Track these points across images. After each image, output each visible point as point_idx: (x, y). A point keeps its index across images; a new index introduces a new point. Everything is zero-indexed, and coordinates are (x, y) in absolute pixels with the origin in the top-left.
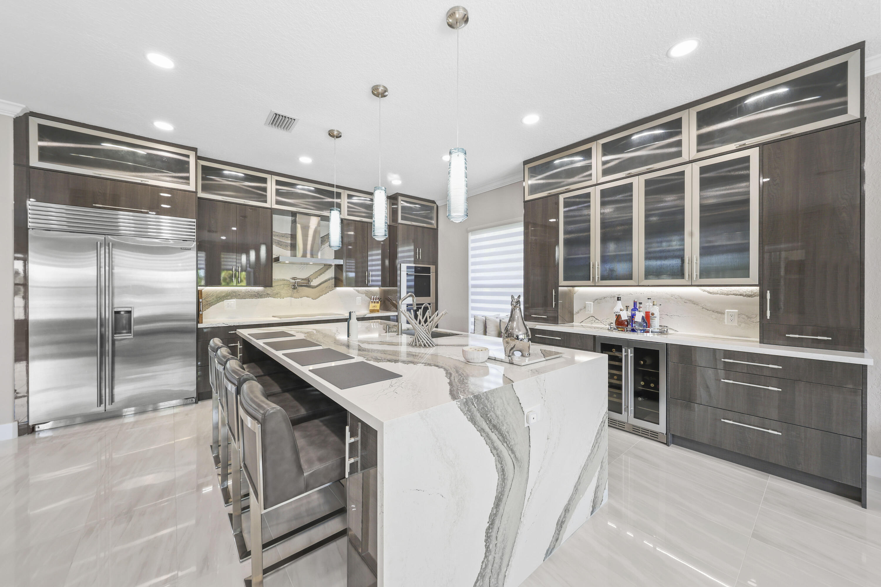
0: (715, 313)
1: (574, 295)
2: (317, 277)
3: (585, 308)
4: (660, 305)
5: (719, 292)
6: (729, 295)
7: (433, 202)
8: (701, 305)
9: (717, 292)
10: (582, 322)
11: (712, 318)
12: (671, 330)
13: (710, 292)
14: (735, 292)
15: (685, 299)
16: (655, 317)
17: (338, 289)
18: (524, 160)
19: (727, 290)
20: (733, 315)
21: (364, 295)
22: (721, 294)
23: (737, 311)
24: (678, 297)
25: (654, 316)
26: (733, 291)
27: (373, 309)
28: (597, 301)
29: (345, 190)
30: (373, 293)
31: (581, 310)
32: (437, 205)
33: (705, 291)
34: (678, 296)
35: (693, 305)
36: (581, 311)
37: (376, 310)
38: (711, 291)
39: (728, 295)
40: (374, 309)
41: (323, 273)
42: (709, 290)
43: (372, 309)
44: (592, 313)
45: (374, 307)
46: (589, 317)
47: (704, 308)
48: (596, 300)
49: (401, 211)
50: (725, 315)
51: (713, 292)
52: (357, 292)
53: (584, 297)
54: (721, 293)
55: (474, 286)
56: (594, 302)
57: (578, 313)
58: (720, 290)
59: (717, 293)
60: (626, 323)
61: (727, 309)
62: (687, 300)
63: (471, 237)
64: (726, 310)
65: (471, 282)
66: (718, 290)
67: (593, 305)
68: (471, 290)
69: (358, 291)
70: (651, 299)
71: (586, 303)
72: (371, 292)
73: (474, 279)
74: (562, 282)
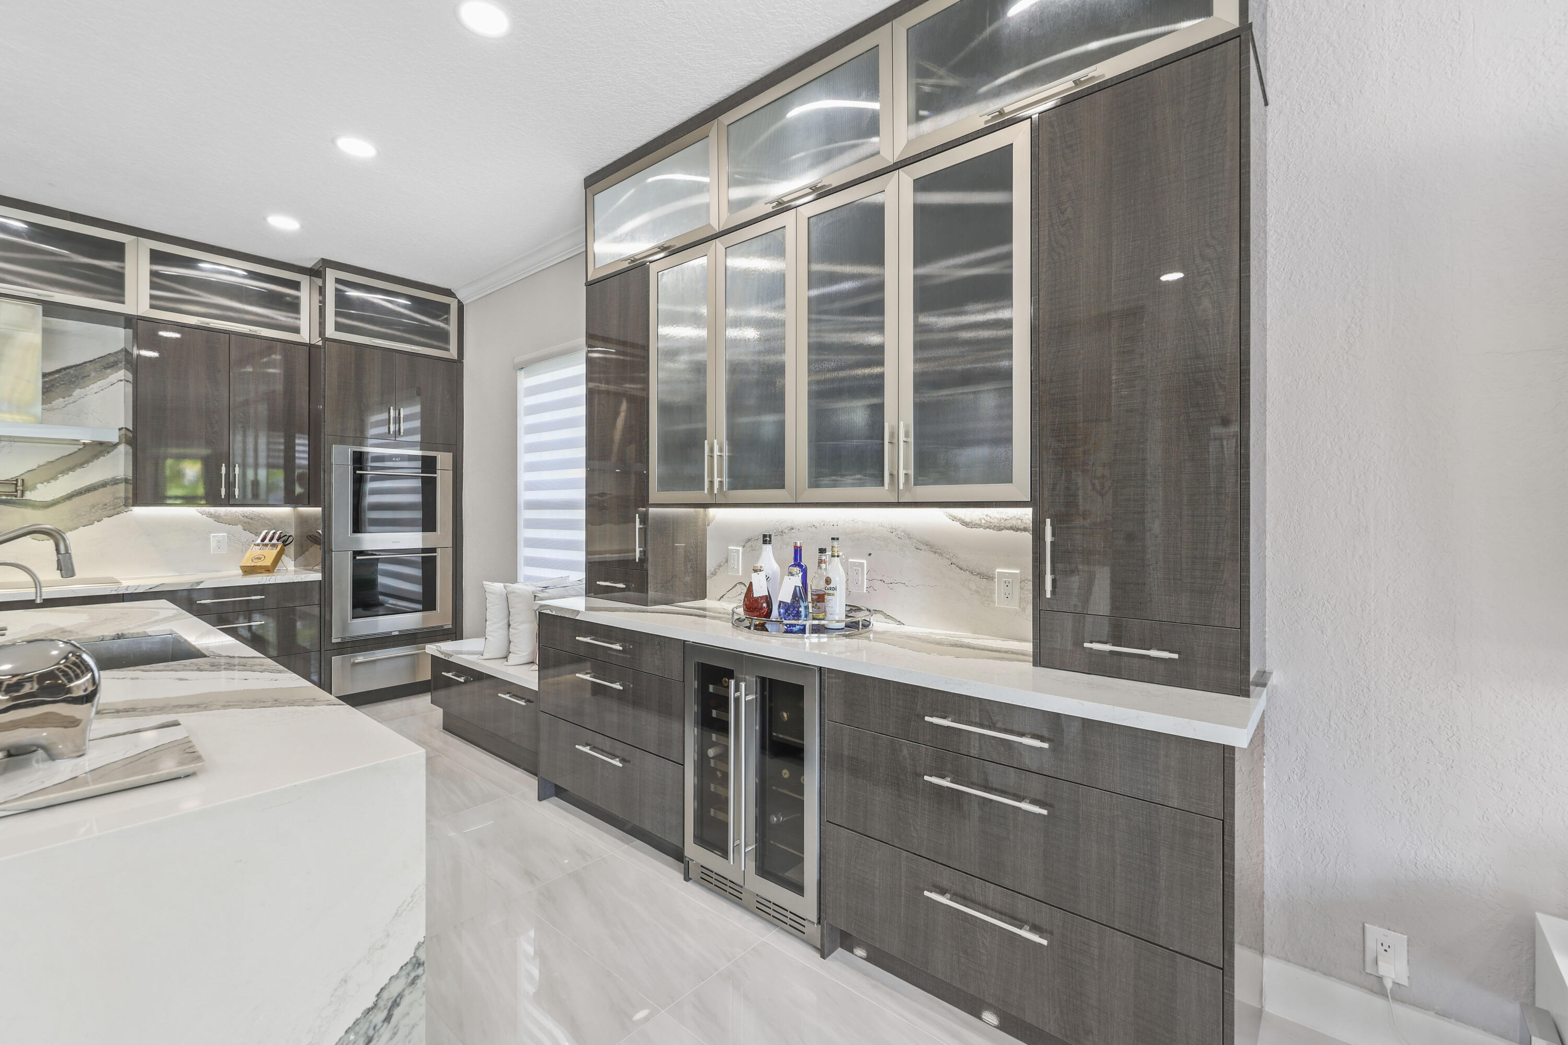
0: (976, 577)
1: (708, 528)
2: (55, 478)
3: (727, 561)
4: (870, 554)
5: (983, 521)
6: (1002, 529)
7: (448, 293)
8: (947, 556)
9: (979, 523)
10: (722, 597)
11: (970, 589)
12: (891, 621)
13: (965, 521)
14: (1014, 522)
15: (918, 540)
16: (835, 589)
17: (140, 512)
18: (587, 175)
19: (998, 516)
20: (1011, 582)
21: (240, 527)
22: (987, 528)
23: (1018, 571)
24: (903, 534)
25: (831, 585)
26: (1011, 518)
27: (253, 564)
28: (749, 543)
29: (139, 238)
30: (269, 523)
31: (720, 566)
32: (459, 301)
33: (955, 518)
34: (904, 531)
35: (932, 555)
36: (720, 568)
37: (261, 567)
38: (967, 520)
39: (1000, 529)
40: (256, 564)
41: (81, 465)
42: (963, 517)
43: (250, 564)
44: (741, 574)
45: (257, 561)
46: (736, 585)
47: (954, 564)
48: (749, 540)
49: (334, 309)
50: (995, 582)
51: (971, 522)
52: (211, 520)
53: (729, 534)
54: (986, 525)
55: (533, 505)
56: (744, 546)
57: (714, 574)
58: (984, 517)
59: (979, 525)
60: (765, 605)
61: (1000, 567)
62: (920, 542)
63: (525, 381)
64: (997, 570)
65: (524, 496)
66: (981, 517)
67: (743, 554)
68: (525, 515)
69: (217, 518)
70: (838, 539)
71: (729, 548)
72: (265, 518)
73: (531, 486)
74: (655, 495)
